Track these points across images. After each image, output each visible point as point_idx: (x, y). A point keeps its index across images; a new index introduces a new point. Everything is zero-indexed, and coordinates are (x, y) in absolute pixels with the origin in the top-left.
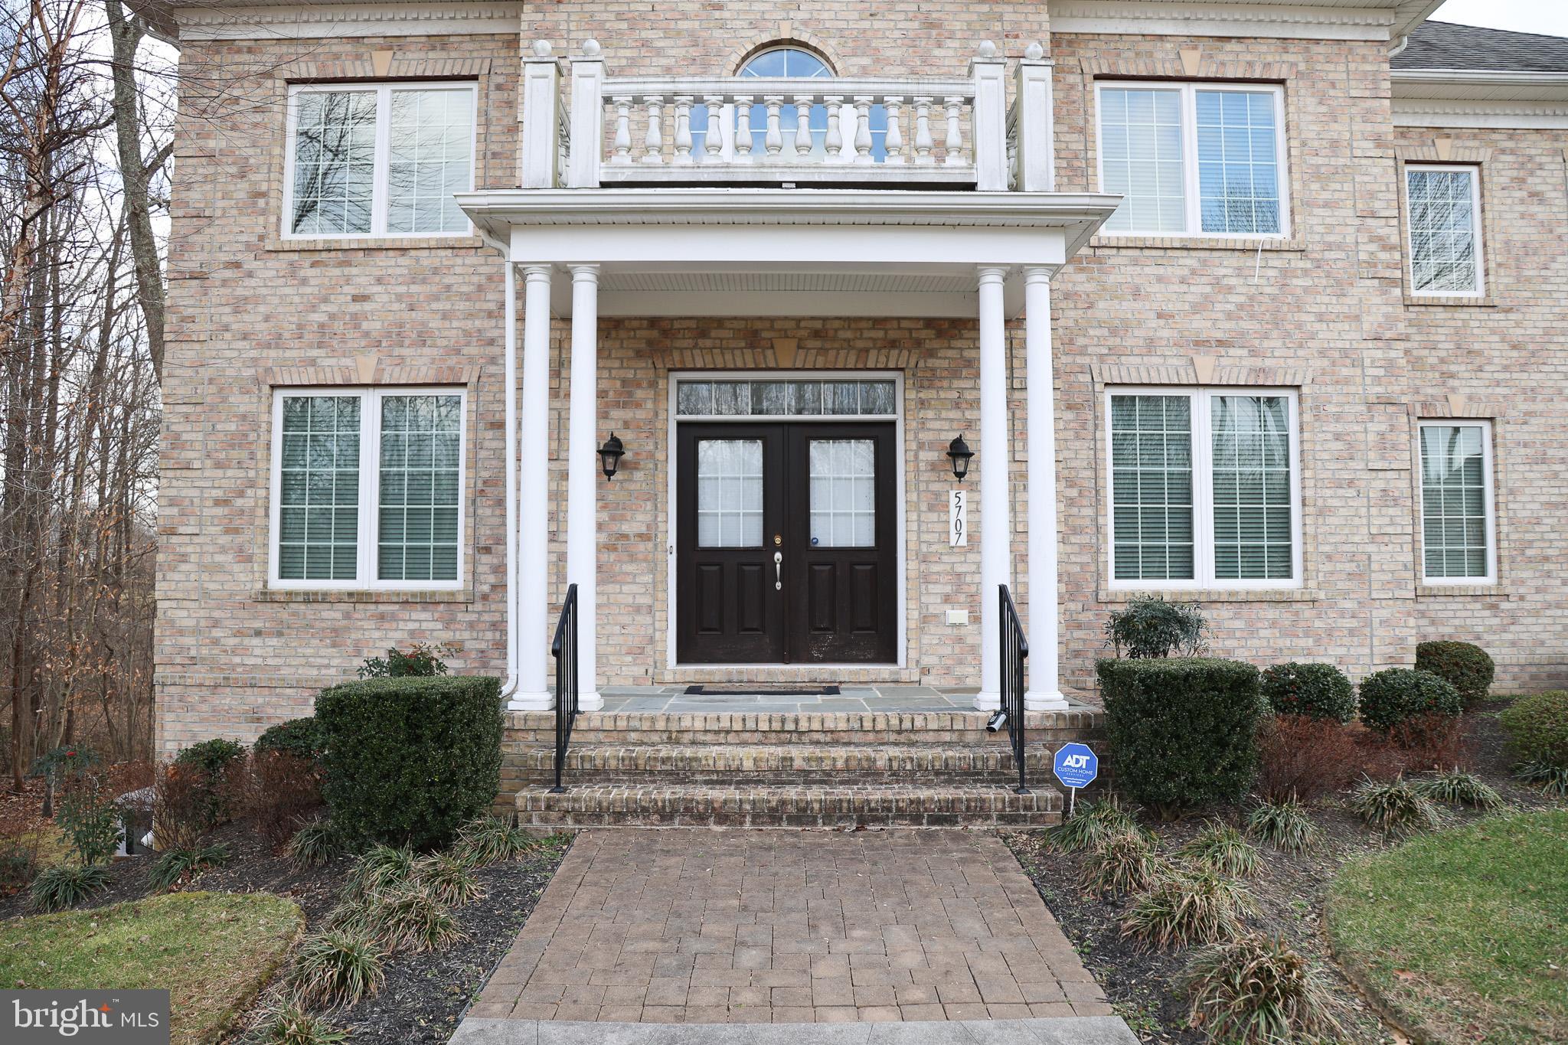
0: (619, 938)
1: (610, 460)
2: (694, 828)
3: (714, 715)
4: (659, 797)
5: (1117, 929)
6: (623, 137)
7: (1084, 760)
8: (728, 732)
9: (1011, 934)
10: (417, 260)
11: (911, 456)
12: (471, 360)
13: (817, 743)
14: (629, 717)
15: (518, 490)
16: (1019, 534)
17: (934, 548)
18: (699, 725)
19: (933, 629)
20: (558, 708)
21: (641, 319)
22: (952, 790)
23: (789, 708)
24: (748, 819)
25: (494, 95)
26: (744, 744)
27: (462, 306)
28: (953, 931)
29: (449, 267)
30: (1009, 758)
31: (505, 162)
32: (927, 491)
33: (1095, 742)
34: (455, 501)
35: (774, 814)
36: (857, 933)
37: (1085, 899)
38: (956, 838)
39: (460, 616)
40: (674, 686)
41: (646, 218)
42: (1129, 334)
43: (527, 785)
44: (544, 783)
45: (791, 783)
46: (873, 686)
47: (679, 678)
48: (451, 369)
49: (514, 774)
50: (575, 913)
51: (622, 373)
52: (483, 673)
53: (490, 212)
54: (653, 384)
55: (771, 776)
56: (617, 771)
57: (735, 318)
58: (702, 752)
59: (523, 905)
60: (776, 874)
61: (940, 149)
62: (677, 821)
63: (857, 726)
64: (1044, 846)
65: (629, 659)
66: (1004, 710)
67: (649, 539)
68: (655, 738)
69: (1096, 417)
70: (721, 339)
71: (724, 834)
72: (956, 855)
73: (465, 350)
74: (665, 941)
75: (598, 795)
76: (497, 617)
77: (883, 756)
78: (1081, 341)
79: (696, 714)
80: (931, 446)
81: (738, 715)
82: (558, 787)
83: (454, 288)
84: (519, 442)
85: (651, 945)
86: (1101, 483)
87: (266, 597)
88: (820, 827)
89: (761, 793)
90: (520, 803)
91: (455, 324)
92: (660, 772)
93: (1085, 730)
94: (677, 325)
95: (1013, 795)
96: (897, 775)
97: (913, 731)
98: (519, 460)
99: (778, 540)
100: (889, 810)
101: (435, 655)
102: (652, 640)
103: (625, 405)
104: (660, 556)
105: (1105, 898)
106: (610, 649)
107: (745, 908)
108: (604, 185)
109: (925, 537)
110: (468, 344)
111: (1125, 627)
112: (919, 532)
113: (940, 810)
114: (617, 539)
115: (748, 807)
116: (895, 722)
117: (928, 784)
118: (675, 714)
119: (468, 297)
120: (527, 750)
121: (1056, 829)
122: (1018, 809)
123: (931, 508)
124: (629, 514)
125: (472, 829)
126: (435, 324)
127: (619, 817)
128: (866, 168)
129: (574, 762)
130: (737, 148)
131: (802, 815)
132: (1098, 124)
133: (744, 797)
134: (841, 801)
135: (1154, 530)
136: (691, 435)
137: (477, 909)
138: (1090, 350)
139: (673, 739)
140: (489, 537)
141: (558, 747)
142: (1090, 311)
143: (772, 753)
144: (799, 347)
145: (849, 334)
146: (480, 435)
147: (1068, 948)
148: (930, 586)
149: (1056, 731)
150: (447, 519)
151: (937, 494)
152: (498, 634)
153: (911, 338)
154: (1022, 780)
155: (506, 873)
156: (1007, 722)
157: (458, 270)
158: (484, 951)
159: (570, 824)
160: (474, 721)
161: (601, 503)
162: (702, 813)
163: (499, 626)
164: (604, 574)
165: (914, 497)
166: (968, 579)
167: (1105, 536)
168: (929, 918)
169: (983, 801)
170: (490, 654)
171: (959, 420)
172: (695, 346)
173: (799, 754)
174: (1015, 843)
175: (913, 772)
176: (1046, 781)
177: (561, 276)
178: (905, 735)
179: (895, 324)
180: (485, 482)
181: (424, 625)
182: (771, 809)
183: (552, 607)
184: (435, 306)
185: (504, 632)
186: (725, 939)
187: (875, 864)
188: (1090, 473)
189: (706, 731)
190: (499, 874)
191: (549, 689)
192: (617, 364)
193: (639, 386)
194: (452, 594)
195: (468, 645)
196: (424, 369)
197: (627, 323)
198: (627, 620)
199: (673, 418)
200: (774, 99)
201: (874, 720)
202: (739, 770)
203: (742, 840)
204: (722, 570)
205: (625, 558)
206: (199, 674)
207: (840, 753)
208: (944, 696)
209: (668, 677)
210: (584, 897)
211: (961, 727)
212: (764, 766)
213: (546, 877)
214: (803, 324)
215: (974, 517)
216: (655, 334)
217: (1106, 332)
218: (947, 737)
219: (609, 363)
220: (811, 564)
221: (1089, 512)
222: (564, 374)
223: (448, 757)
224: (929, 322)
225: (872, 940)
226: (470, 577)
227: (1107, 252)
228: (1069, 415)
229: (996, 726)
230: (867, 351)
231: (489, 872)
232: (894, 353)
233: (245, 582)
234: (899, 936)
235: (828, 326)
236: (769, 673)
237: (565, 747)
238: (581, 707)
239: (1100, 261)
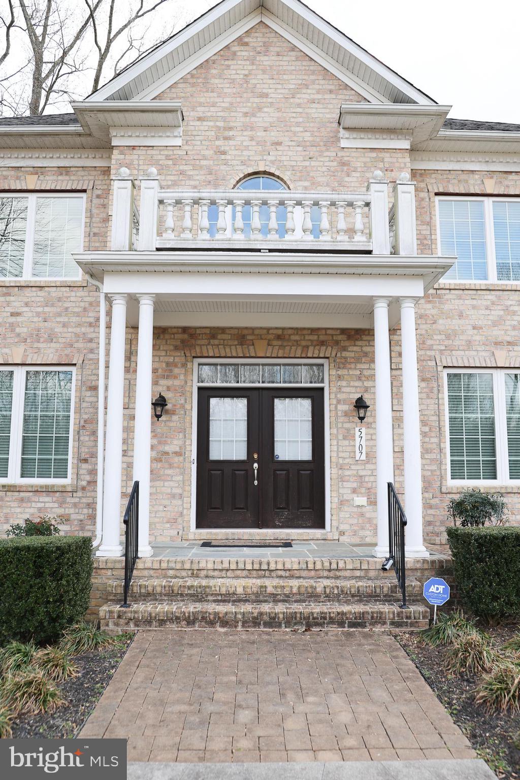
0: (162, 703)
1: (159, 409)
2: (208, 630)
3: (219, 560)
4: (186, 610)
5: (472, 698)
6: (170, 222)
7: (441, 588)
8: (227, 570)
9: (406, 700)
10: (49, 293)
11: (333, 407)
12: (79, 350)
13: (281, 577)
14: (168, 561)
15: (105, 426)
16: (399, 453)
17: (347, 461)
18: (210, 566)
19: (346, 508)
20: (126, 555)
21: (178, 328)
22: (362, 607)
23: (264, 556)
24: (240, 624)
25: (95, 201)
26: (237, 577)
27: (74, 319)
28: (370, 698)
29: (67, 297)
30: (396, 587)
31: (101, 238)
32: (342, 428)
33: (446, 577)
34: (68, 432)
35: (256, 621)
36: (310, 699)
37: (449, 677)
38: (366, 636)
39: (68, 500)
40: (194, 542)
41: (183, 269)
42: (457, 338)
43: (106, 603)
44: (117, 602)
45: (265, 601)
46: (311, 542)
47: (197, 537)
48: (67, 355)
49: (99, 596)
50: (135, 686)
51: (166, 359)
52: (81, 534)
53: (92, 264)
54: (184, 365)
55: (253, 597)
56: (161, 594)
57: (232, 328)
58: (212, 582)
59: (102, 680)
60: (258, 660)
61: (351, 232)
62: (197, 625)
63: (304, 566)
64: (420, 642)
65: (168, 525)
66: (392, 557)
67: (181, 455)
68: (184, 574)
69: (439, 386)
70: (224, 340)
71: (226, 634)
72: (367, 647)
73: (76, 345)
74: (191, 705)
75: (149, 609)
76: (90, 500)
77: (320, 585)
78: (429, 342)
79: (209, 559)
80: (345, 402)
81: (233, 560)
82: (125, 604)
83: (70, 310)
84: (106, 398)
85: (184, 708)
86: (442, 424)
88: (283, 629)
89: (247, 608)
90: (102, 614)
91: (70, 330)
92: (187, 595)
93: (441, 570)
94: (198, 331)
95: (399, 610)
96: (329, 597)
97: (337, 570)
98: (106, 408)
99: (256, 456)
100: (325, 618)
101: (53, 522)
102: (181, 514)
103: (168, 377)
104: (187, 465)
105: (462, 677)
106: (157, 520)
107: (240, 682)
108: (158, 249)
109: (341, 455)
110: (77, 341)
111: (459, 508)
112: (338, 451)
113: (356, 618)
114: (162, 455)
115: (240, 616)
116: (327, 564)
117: (348, 602)
118: (196, 559)
119: (77, 315)
120: (106, 581)
121: (426, 631)
122: (402, 619)
123: (345, 438)
124: (169, 440)
125: (72, 631)
126: (59, 329)
127: (162, 622)
129: (135, 589)
130: (235, 230)
131: (273, 622)
132: (437, 220)
133: (237, 610)
134: (296, 613)
135: (473, 451)
136: (206, 394)
137: (74, 683)
138: (435, 347)
139: (195, 574)
140: (87, 453)
141: (126, 579)
142: (434, 326)
143: (254, 583)
144: (269, 345)
145: (297, 338)
146: (83, 394)
147: (443, 710)
148: (345, 483)
149: (423, 570)
150: (62, 442)
151: (348, 430)
152: (90, 510)
153: (333, 340)
154: (404, 600)
155: (92, 659)
156: (394, 564)
157: (72, 299)
158: (77, 712)
159: (132, 627)
160: (75, 563)
161: (153, 434)
162: (211, 621)
163: (92, 506)
164: (155, 475)
165: (335, 431)
166: (367, 479)
167: (445, 454)
168: (354, 689)
169: (381, 613)
170: (85, 522)
171: (360, 387)
172: (209, 344)
173: (270, 584)
174: (402, 640)
175: (338, 595)
176: (418, 601)
177: (133, 301)
178: (333, 572)
179: (324, 332)
180: (85, 421)
181: (47, 505)
182: (254, 618)
183: (123, 494)
184: (58, 319)
185: (95, 509)
186: (228, 703)
187: (318, 653)
188: (436, 418)
189: (214, 570)
190: (87, 659)
191: (121, 544)
192: (163, 353)
193: (176, 366)
194: (64, 486)
195: (73, 517)
196: (51, 356)
197: (169, 330)
198: (167, 502)
199: (196, 385)
200: (256, 202)
201: (314, 563)
202: (234, 594)
203: (237, 637)
204: (223, 474)
205: (166, 465)
207: (295, 583)
208: (354, 549)
209: (191, 537)
210: (141, 675)
211: (366, 567)
212: (249, 591)
213: (117, 662)
214: (271, 332)
215: (371, 443)
216: (186, 336)
217: (443, 337)
218: (358, 573)
219: (159, 353)
220: (275, 470)
221: (435, 440)
222: (133, 359)
223: (58, 586)
224: (343, 331)
225: (320, 704)
226: (75, 477)
227: (443, 292)
228: (423, 385)
229: (387, 567)
230: (308, 347)
231: (82, 659)
232: (323, 348)
234: (337, 701)
235: (285, 332)
236: (250, 534)
237: (130, 579)
238: (140, 555)
239: (439, 296)
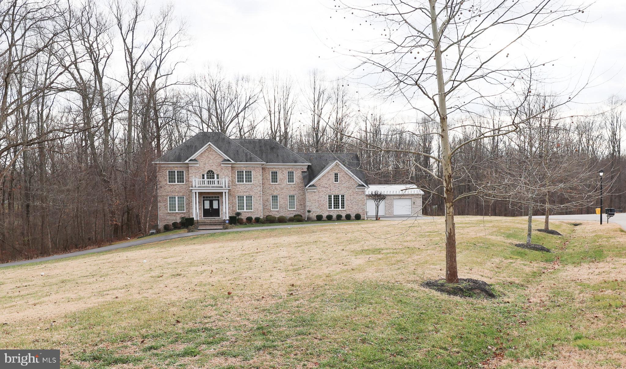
10: (180, 185)
13: (214, 221)
19: (222, 214)
25: (186, 172)
26: (208, 221)
32: (222, 204)
34: (184, 205)
39: (185, 214)
42: (239, 191)
46: (218, 218)
65: (201, 216)
70: (206, 193)
73: (185, 193)
76: (188, 214)
78: (235, 192)
83: (184, 188)
87: (169, 213)
94: (203, 192)
97: (222, 220)
99: (211, 208)
112: (221, 207)
126: (182, 191)
128: (218, 185)
129: (198, 222)
132: (237, 174)
136: (204, 200)
140: (187, 208)
144: (212, 194)
146: (186, 200)
148: (222, 211)
180: (187, 204)
181: (182, 215)
188: (235, 202)
189: (205, 220)
196: (181, 195)
204: (206, 210)
205: (200, 209)
206: (163, 219)
209: (203, 218)
220: (213, 210)
221: (235, 205)
226: (186, 211)
233: (166, 212)
236: (211, 218)
